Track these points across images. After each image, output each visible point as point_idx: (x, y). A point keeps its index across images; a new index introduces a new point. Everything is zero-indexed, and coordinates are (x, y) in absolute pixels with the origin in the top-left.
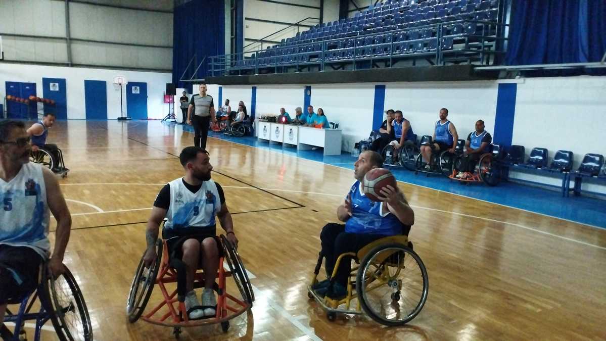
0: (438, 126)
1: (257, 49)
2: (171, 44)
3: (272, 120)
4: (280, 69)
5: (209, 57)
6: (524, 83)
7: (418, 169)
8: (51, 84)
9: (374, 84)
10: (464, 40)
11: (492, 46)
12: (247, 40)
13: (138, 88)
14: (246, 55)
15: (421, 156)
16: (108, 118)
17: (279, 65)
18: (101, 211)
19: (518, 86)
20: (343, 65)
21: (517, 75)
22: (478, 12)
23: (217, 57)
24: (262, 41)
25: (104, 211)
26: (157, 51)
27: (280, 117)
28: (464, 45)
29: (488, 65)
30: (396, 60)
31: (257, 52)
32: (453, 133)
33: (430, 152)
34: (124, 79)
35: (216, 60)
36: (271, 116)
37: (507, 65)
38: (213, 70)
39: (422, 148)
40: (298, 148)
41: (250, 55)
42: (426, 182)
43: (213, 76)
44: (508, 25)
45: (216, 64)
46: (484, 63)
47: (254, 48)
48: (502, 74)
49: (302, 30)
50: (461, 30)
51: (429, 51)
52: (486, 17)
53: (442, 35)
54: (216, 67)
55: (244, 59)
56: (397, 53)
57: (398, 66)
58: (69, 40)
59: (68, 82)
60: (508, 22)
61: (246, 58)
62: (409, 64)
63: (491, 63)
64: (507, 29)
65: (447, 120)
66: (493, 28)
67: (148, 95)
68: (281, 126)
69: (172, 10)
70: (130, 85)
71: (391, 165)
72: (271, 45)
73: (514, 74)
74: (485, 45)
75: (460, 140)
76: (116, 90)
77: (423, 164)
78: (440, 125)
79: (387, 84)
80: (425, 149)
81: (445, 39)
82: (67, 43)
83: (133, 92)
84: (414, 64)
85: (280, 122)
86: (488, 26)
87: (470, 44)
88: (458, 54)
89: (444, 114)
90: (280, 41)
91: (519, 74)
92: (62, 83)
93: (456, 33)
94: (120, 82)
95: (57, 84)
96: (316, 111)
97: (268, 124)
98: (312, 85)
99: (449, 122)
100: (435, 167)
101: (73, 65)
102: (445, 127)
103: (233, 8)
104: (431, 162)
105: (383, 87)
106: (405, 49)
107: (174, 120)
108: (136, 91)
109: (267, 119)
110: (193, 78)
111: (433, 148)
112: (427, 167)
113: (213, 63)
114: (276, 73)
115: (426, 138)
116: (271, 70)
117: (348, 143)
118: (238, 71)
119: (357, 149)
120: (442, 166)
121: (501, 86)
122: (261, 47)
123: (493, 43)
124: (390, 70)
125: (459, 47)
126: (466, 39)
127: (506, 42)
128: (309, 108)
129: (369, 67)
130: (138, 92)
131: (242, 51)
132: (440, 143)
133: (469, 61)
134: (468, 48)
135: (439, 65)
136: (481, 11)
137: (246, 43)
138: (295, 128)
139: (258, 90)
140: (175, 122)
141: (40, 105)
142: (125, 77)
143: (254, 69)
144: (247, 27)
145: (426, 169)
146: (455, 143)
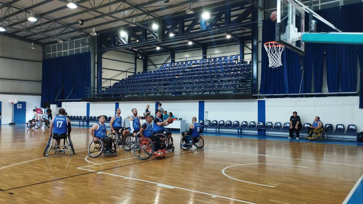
2: (40, 79)
9: (198, 101)
12: (103, 79)
13: (21, 105)
16: (2, 124)
19: (265, 101)
24: (110, 79)
26: (32, 83)
34: (15, 100)
47: (106, 83)
48: (259, 97)
67: (27, 109)
69: (41, 61)
73: (263, 97)
76: (10, 106)
83: (18, 107)
90: (121, 80)
91: (266, 97)
94: (12, 101)
103: (95, 63)
105: (203, 102)
108: (19, 107)
121: (259, 101)
122: (110, 82)
130: (21, 108)
131: (102, 84)
137: (102, 81)
142: (16, 99)
144: (104, 72)
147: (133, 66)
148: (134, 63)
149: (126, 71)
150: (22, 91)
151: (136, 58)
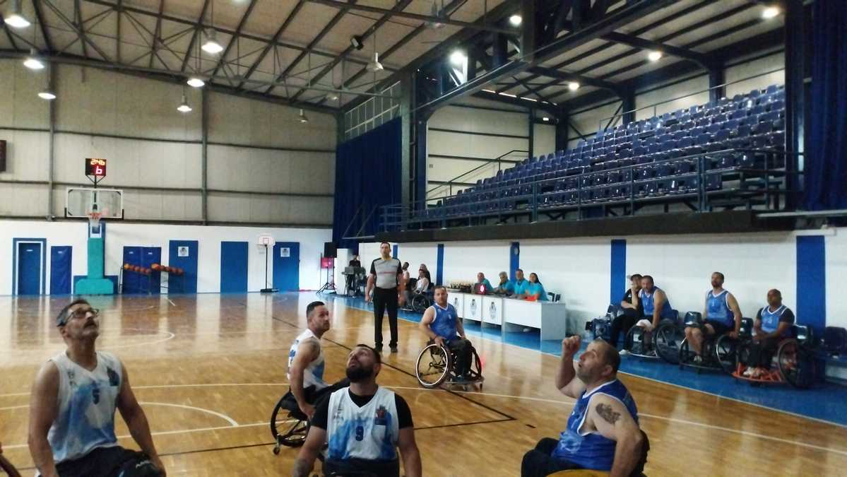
0: (710, 297)
1: (444, 195)
2: (332, 190)
3: (465, 289)
4: (475, 220)
5: (382, 207)
6: (835, 235)
7: (684, 362)
8: (180, 248)
9: (610, 238)
10: (739, 175)
11: (781, 183)
12: (431, 182)
13: (288, 249)
14: (429, 203)
15: (686, 342)
16: (248, 291)
17: (475, 215)
18: (235, 425)
19: (826, 239)
20: (563, 212)
21: (824, 223)
22: (755, 136)
23: (391, 206)
24: (451, 183)
25: (240, 424)
26: (314, 201)
27: (477, 286)
28: (738, 181)
29: (777, 209)
30: (638, 205)
31: (444, 198)
32: (733, 309)
33: (699, 337)
34: (271, 238)
35: (390, 211)
36: (465, 284)
37: (808, 210)
38: (386, 224)
39: (687, 330)
40: (503, 328)
41: (435, 202)
42: (697, 383)
43: (386, 231)
44: (801, 154)
45: (389, 215)
46: (772, 207)
47: (441, 192)
48: (800, 223)
49: (504, 167)
50: (732, 161)
51: (687, 192)
52: (768, 142)
53: (705, 170)
54: (390, 219)
55: (427, 208)
56: (640, 196)
57: (641, 212)
58: (206, 192)
59: (200, 244)
60: (801, 149)
61: (429, 206)
62: (660, 210)
63: (782, 206)
64: (801, 158)
65: (723, 290)
66: (780, 157)
67: (300, 258)
68: (478, 298)
69: (335, 149)
70: (278, 246)
71: (641, 356)
72: (463, 188)
73: (817, 223)
74: (770, 181)
75: (745, 319)
76: (260, 253)
77: (690, 355)
78: (712, 297)
79: (627, 238)
80: (692, 331)
81: (709, 175)
82: (203, 195)
83: (282, 255)
84: (666, 209)
85: (477, 293)
86: (772, 156)
87: (747, 180)
88: (731, 195)
89: (718, 280)
90: (476, 182)
91: (827, 221)
92: (193, 246)
93: (725, 166)
94: (266, 242)
95: (187, 248)
96: (527, 277)
97: (460, 296)
98: (521, 242)
99: (726, 292)
100: (710, 359)
101: (208, 223)
102: (721, 298)
103: (413, 143)
104: (702, 352)
105: (623, 243)
106: (652, 190)
107: (333, 291)
108: (286, 253)
109: (459, 288)
110: (359, 236)
111: (704, 330)
112: (698, 358)
113: (386, 215)
114: (470, 226)
115: (691, 314)
116: (464, 222)
117: (576, 322)
118: (419, 223)
119: (588, 331)
120: (721, 358)
121: (800, 240)
122: (449, 191)
123: (783, 179)
124: (633, 219)
125: (731, 186)
126: (741, 174)
127: (801, 177)
128: (517, 272)
129: (601, 216)
130: (288, 255)
131: (424, 197)
132: (714, 323)
133: (748, 205)
134: (745, 186)
135: (703, 212)
136: (760, 135)
137: (429, 187)
138: (498, 301)
139: (445, 249)
140: (335, 293)
141: (164, 276)
142: (271, 236)
143: (441, 221)
144: (431, 166)
145: (696, 363)
146: (737, 323)
147: (524, 145)
148: (526, 133)
149: (499, 160)
150: (293, 217)
151: (534, 121)
